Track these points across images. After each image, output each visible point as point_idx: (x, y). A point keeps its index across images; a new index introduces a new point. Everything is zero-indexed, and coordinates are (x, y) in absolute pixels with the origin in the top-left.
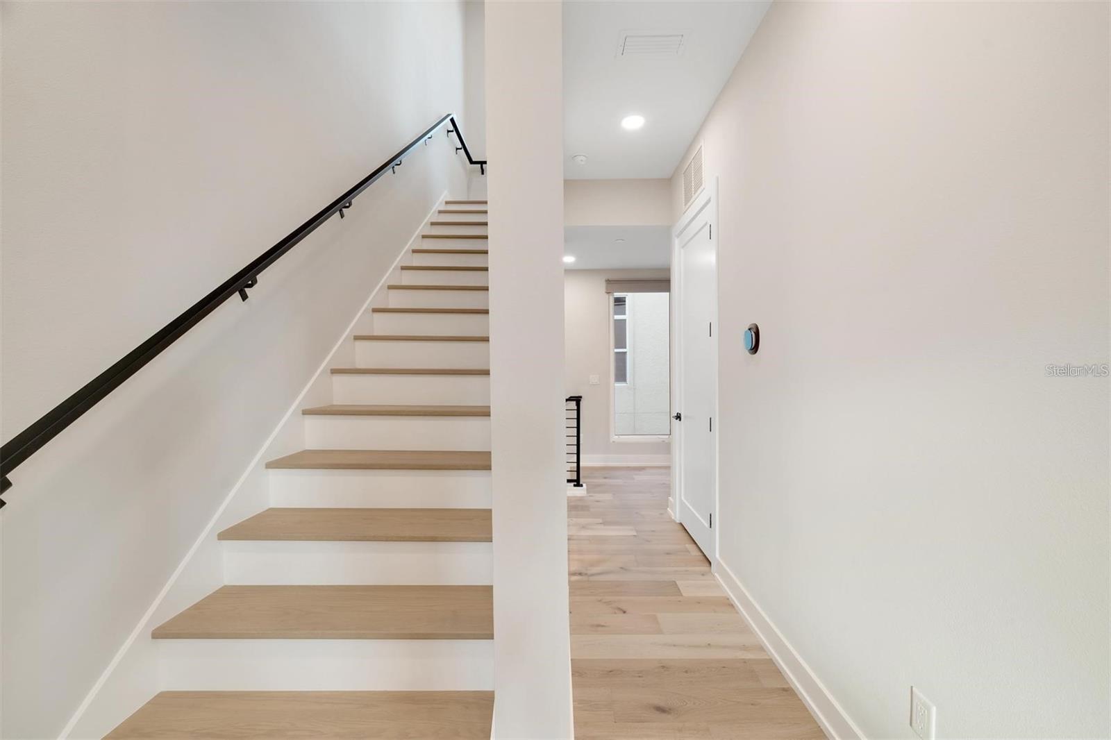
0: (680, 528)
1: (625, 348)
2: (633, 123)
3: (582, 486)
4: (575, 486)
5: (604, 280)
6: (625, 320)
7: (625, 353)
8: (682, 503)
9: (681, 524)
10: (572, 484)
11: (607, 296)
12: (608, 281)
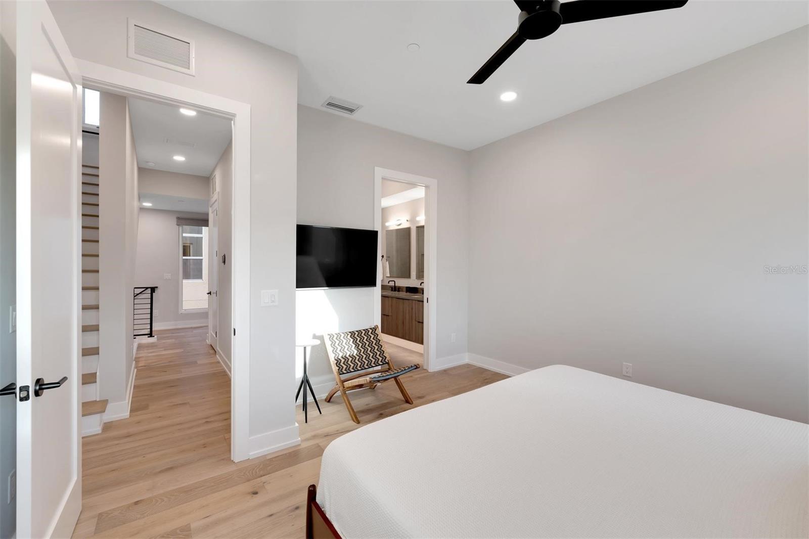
0: (211, 348)
1: (202, 256)
2: (179, 158)
3: (154, 336)
4: (148, 337)
5: (175, 218)
6: (202, 238)
7: (202, 259)
8: (212, 334)
9: (211, 345)
10: (147, 336)
11: (178, 227)
12: (178, 218)
